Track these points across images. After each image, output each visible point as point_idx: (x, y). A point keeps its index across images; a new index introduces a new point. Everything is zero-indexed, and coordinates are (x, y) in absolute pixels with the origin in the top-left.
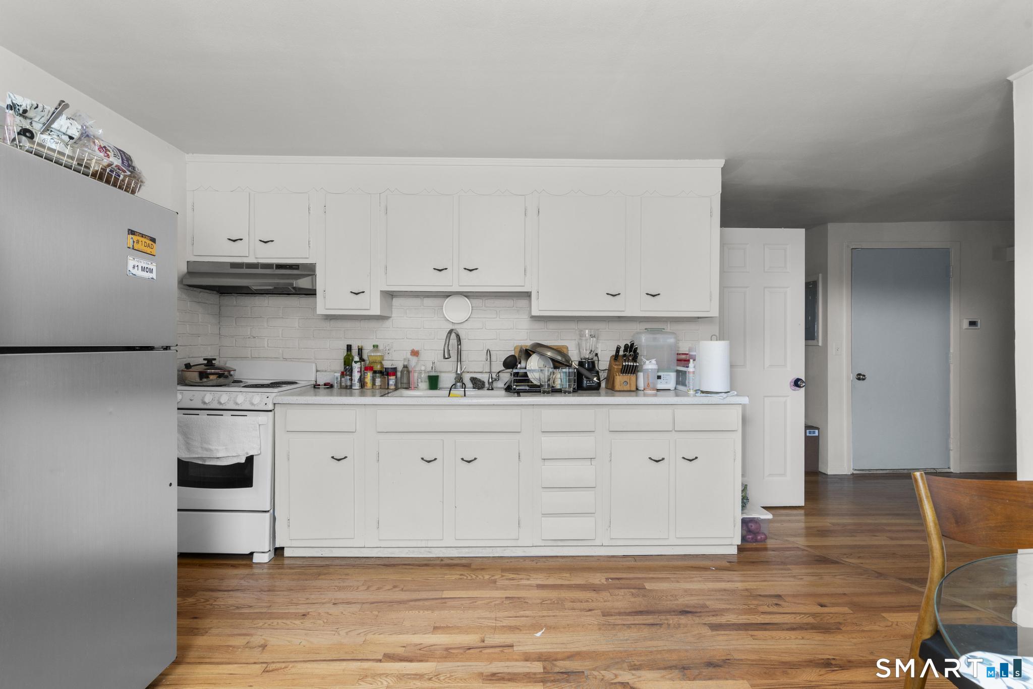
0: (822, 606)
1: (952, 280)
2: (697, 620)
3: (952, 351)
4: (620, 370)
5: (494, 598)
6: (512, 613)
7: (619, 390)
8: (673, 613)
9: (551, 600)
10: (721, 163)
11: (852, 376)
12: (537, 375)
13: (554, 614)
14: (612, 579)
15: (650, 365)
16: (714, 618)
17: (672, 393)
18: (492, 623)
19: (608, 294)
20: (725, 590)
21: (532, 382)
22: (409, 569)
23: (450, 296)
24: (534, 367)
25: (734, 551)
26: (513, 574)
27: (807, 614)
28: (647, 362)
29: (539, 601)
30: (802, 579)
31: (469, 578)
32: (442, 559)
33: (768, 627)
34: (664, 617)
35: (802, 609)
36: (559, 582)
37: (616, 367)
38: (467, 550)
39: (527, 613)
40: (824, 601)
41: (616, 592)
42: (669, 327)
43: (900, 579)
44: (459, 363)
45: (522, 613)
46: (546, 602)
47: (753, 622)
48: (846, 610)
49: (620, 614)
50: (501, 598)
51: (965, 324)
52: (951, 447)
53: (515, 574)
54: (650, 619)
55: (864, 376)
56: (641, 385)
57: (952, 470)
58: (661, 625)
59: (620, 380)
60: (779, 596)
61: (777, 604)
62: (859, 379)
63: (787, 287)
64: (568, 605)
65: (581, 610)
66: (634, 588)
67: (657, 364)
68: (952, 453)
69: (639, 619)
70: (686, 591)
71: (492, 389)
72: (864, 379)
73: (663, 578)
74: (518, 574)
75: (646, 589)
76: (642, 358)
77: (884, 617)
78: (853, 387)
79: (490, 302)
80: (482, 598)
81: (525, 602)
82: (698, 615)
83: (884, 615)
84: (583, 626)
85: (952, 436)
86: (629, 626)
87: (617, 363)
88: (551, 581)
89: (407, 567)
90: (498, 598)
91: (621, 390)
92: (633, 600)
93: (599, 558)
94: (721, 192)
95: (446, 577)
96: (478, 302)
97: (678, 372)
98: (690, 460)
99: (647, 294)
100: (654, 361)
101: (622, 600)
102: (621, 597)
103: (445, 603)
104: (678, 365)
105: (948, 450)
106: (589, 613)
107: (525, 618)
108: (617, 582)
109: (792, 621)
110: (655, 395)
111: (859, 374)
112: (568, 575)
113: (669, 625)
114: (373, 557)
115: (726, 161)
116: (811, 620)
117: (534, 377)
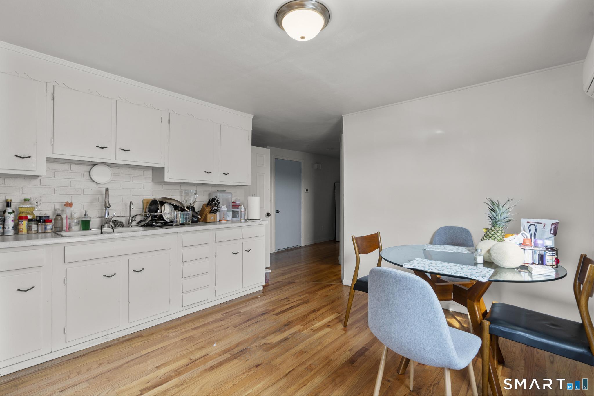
0: (301, 296)
1: (302, 174)
2: (270, 315)
3: (302, 201)
4: (209, 211)
5: (175, 342)
6: (192, 344)
7: (209, 222)
8: (260, 316)
9: (206, 331)
10: (252, 116)
11: (275, 211)
12: (169, 216)
13: (213, 336)
14: (224, 314)
15: (224, 208)
16: (274, 312)
17: (230, 222)
18: (186, 352)
19: (205, 172)
20: (269, 302)
21: (165, 220)
22: (98, 352)
23: (96, 165)
24: (166, 211)
25: (261, 288)
26: (173, 329)
27: (298, 300)
28: (223, 207)
29: (201, 334)
30: (289, 290)
31: (148, 340)
32: (118, 339)
33: (291, 308)
34: (258, 319)
35: (296, 299)
36: (201, 324)
37: (208, 210)
38: (134, 328)
39: (200, 340)
40: (300, 294)
41: (231, 317)
42: (228, 190)
43: (313, 282)
44: (107, 211)
45: (197, 342)
46: (204, 333)
47: (286, 308)
48: (307, 295)
49: (241, 324)
50: (179, 341)
51: (305, 190)
52: (302, 237)
53: (175, 329)
54: (253, 321)
55: (279, 211)
56: (218, 219)
57: (302, 245)
58: (259, 321)
59: (210, 217)
60: (287, 298)
61: (288, 301)
62: (277, 212)
63: (264, 173)
64: (216, 330)
65: (224, 329)
66: (237, 314)
67: (226, 208)
68: (302, 239)
69: (250, 323)
70: (257, 307)
71: (131, 227)
72: (279, 212)
73: (243, 307)
74: (176, 329)
75: (241, 312)
76: (220, 205)
77: (317, 294)
78: (275, 216)
79: (126, 171)
80: (169, 345)
81: (194, 337)
82: (268, 313)
83: (316, 293)
84: (231, 334)
85: (302, 233)
86: (249, 326)
87: (208, 208)
88: (197, 325)
89: (96, 352)
90: (178, 341)
91: (210, 221)
92: (241, 317)
93: (210, 308)
94: (252, 129)
95: (132, 346)
96: (118, 170)
97: (233, 211)
98: (248, 251)
99: (223, 173)
100: (225, 206)
101: (237, 320)
102: (235, 319)
103: (149, 356)
104: (233, 208)
105: (301, 238)
106: (228, 329)
107: (202, 343)
108: (227, 314)
109: (296, 304)
110: (226, 223)
111: (277, 211)
112: (203, 320)
113: (262, 320)
114: (57, 358)
115: (254, 116)
116: (301, 301)
117: (167, 217)
